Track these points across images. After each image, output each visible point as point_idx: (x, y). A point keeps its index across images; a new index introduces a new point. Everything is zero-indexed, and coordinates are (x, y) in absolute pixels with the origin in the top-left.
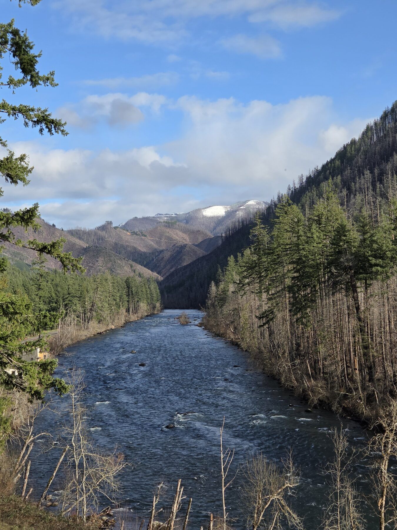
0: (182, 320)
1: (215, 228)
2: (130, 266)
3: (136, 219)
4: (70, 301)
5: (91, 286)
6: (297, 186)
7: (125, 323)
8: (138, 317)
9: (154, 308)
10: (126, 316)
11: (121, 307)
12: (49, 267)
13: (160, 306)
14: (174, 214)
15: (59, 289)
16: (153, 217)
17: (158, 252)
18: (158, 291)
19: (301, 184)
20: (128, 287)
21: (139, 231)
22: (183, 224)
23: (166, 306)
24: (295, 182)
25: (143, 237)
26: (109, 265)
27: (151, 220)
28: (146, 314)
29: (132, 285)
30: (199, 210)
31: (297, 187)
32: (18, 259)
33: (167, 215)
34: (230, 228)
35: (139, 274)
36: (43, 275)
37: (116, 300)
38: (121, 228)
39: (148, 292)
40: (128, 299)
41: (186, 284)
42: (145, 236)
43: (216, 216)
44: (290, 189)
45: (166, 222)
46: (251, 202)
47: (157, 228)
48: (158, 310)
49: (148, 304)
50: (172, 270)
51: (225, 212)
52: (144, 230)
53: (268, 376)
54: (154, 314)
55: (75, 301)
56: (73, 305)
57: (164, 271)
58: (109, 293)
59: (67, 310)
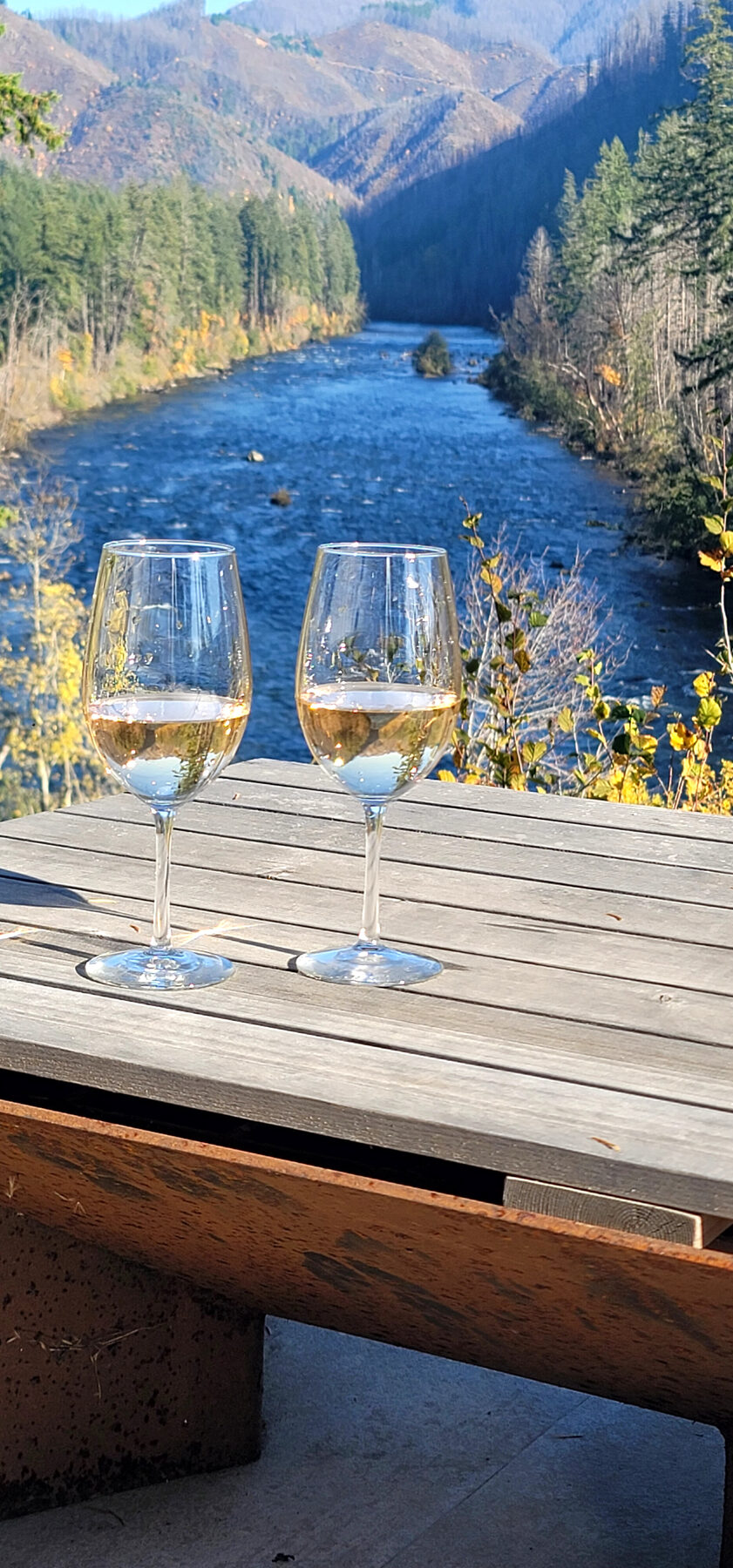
1: (566, 37)
2: (259, 163)
4: (48, 271)
5: (122, 224)
11: (222, 302)
13: (357, 310)
17: (358, 114)
18: (352, 254)
20: (248, 236)
21: (298, 34)
23: (376, 311)
25: (309, 58)
26: (187, 155)
29: (262, 228)
35: (291, 190)
37: (203, 279)
39: (318, 258)
40: (246, 279)
41: (449, 236)
42: (317, 54)
45: (396, 7)
47: (359, 25)
49: (317, 299)
52: (314, 29)
55: (67, 272)
56: (58, 287)
57: (377, 187)
58: (183, 251)
59: (36, 301)
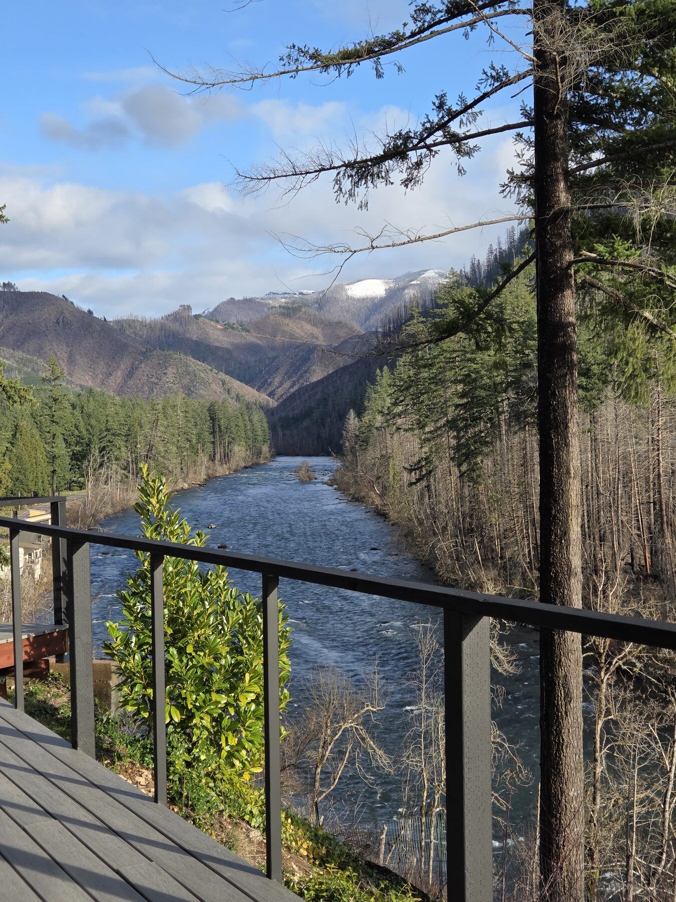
0: (302, 473)
1: (367, 319)
2: (221, 383)
3: (232, 300)
4: (109, 441)
5: (147, 417)
6: (505, 247)
7: (206, 480)
8: (229, 469)
9: (259, 453)
10: (208, 468)
11: (200, 451)
12: (83, 383)
13: (269, 451)
14: (297, 293)
15: (93, 422)
16: (262, 299)
17: (269, 358)
18: (266, 425)
19: (511, 243)
20: (213, 419)
21: (238, 322)
22: (312, 311)
23: (279, 451)
24: (501, 239)
25: (244, 333)
26: (185, 381)
27: (258, 303)
28: (243, 464)
29: (220, 415)
30: (341, 287)
31: (503, 248)
32: (29, 370)
33: (286, 295)
34: (391, 318)
35: (237, 395)
36: (58, 399)
37: (190, 441)
38: (205, 317)
39: (249, 427)
40: (213, 440)
41: (314, 415)
42: (248, 331)
43: (370, 296)
44: (492, 253)
45: (284, 308)
46: (430, 274)
47: (267, 317)
48: (266, 458)
49: (249, 448)
50: (292, 390)
51: (386, 290)
52: (246, 320)
53: (423, 565)
54: (257, 464)
55: (119, 442)
56: (114, 449)
57: (280, 391)
58: (179, 428)
59: (103, 456)
